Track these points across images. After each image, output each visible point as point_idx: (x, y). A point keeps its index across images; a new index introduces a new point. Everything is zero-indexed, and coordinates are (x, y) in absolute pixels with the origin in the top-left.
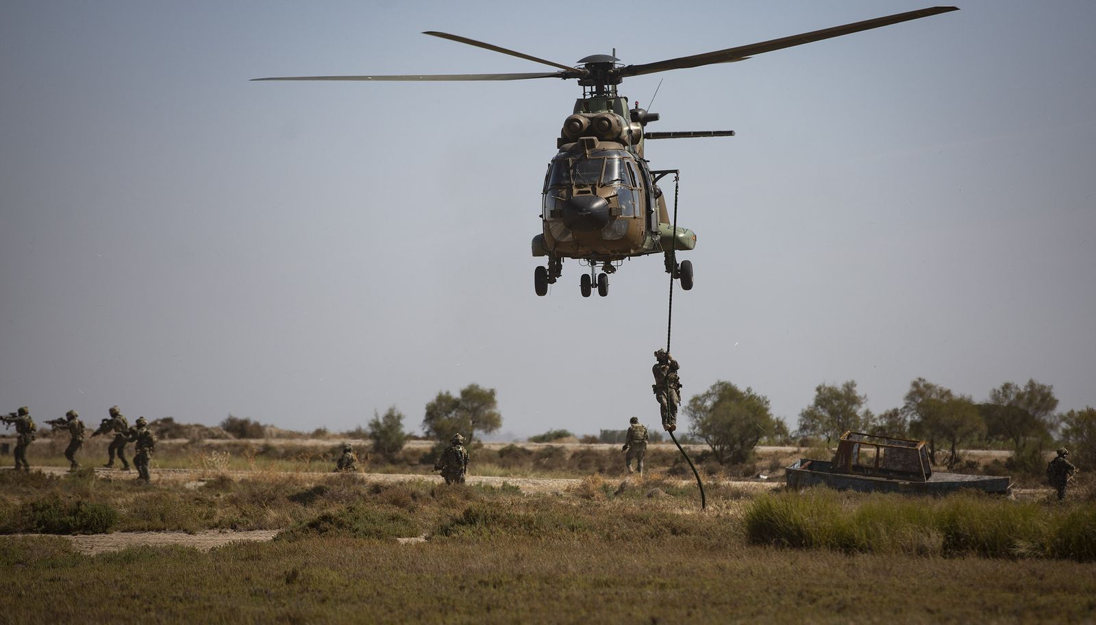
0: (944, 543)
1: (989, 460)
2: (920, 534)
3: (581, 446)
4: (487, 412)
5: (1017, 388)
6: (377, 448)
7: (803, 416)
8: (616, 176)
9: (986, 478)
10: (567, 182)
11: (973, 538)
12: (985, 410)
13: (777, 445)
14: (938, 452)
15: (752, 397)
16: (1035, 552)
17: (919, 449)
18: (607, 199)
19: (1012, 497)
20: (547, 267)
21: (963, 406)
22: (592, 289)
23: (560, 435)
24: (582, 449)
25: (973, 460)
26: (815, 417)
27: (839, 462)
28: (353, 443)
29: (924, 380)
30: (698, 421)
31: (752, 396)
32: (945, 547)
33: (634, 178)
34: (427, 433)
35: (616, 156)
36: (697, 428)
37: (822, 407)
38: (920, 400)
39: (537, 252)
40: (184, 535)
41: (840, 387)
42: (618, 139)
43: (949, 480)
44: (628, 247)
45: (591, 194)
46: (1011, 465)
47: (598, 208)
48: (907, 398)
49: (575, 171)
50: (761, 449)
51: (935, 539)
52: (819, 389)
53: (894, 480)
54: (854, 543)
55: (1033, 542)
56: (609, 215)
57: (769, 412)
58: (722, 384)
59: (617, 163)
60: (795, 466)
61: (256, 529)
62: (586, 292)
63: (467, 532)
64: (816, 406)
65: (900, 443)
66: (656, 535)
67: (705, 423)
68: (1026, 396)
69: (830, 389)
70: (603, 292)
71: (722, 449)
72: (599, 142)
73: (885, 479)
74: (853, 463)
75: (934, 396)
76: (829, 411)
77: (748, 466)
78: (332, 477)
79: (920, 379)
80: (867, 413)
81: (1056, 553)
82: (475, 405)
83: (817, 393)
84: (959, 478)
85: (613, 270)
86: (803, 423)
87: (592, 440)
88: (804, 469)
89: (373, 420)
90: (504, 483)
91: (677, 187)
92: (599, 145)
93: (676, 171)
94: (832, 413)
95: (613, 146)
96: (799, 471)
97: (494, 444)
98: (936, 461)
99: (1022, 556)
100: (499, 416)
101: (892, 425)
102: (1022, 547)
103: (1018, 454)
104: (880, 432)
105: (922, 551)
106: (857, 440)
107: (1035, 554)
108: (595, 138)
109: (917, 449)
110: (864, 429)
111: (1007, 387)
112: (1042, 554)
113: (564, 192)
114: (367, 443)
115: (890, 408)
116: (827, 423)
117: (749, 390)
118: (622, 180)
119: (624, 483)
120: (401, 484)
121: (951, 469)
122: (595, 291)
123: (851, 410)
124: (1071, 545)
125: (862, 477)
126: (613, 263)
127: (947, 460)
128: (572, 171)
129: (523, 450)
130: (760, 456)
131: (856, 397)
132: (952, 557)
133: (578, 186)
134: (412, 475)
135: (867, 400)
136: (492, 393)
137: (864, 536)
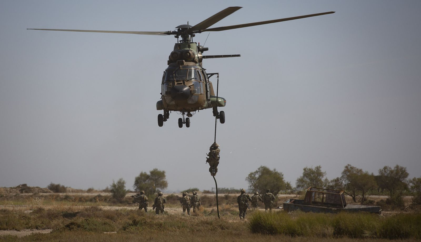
0: (334, 232)
1: (379, 200)
2: (324, 228)
3: (202, 195)
4: (161, 181)
5: (390, 168)
6: (114, 196)
7: (298, 181)
8: (193, 77)
9: (377, 206)
10: (172, 79)
11: (346, 230)
12: (377, 178)
13: (287, 194)
14: (356, 197)
15: (276, 173)
16: (373, 235)
17: (341, 194)
18: (190, 86)
19: (382, 215)
20: (163, 114)
21: (366, 176)
22: (183, 124)
24: (203, 196)
25: (372, 200)
26: (304, 182)
27: (306, 200)
28: (103, 194)
29: (350, 165)
30: (252, 184)
32: (334, 234)
33: (200, 77)
34: (135, 190)
35: (193, 68)
36: (252, 187)
37: (306, 177)
38: (348, 174)
39: (159, 108)
40: (15, 231)
41: (314, 168)
42: (194, 61)
43: (354, 208)
44: (198, 106)
45: (183, 85)
46: (388, 202)
47: (186, 90)
48: (343, 173)
49: (175, 75)
50: (280, 196)
51: (330, 230)
52: (305, 169)
53: (330, 208)
54: (295, 232)
55: (372, 231)
56: (190, 93)
57: (283, 180)
58: (263, 167)
59: (193, 71)
60: (288, 202)
61: (46, 229)
62: (180, 126)
63: (133, 229)
64: (304, 177)
65: (333, 192)
66: (214, 230)
67: (255, 185)
68: (395, 172)
69: (310, 169)
70: (188, 126)
72: (185, 62)
73: (326, 207)
74: (313, 200)
75: (355, 172)
76: (309, 179)
78: (87, 208)
79: (349, 165)
80: (326, 180)
81: (382, 236)
82: (157, 177)
83: (304, 171)
84: (358, 207)
85: (191, 115)
86: (298, 184)
87: (208, 192)
88: (291, 203)
89: (113, 184)
91: (218, 80)
92: (185, 63)
93: (217, 74)
94: (311, 180)
95: (191, 64)
96: (289, 204)
98: (356, 200)
99: (367, 237)
100: (167, 182)
101: (336, 185)
102: (367, 233)
103: (391, 197)
104: (331, 188)
105: (324, 235)
106: (314, 191)
107: (373, 236)
108: (184, 60)
109: (340, 194)
110: (325, 187)
111: (385, 168)
112: (375, 236)
113: (171, 84)
114: (110, 194)
115: (335, 178)
116: (309, 184)
117: (275, 170)
118: (195, 78)
119: (212, 210)
120: (117, 210)
121: (362, 204)
122: (184, 125)
123: (319, 178)
124: (388, 232)
125: (316, 207)
126: (191, 113)
127: (361, 200)
128: (174, 75)
129: (177, 196)
130: (280, 199)
131: (321, 173)
132: (337, 238)
133: (177, 81)
134: (122, 207)
135: (326, 174)
136: (164, 172)
137: (300, 229)
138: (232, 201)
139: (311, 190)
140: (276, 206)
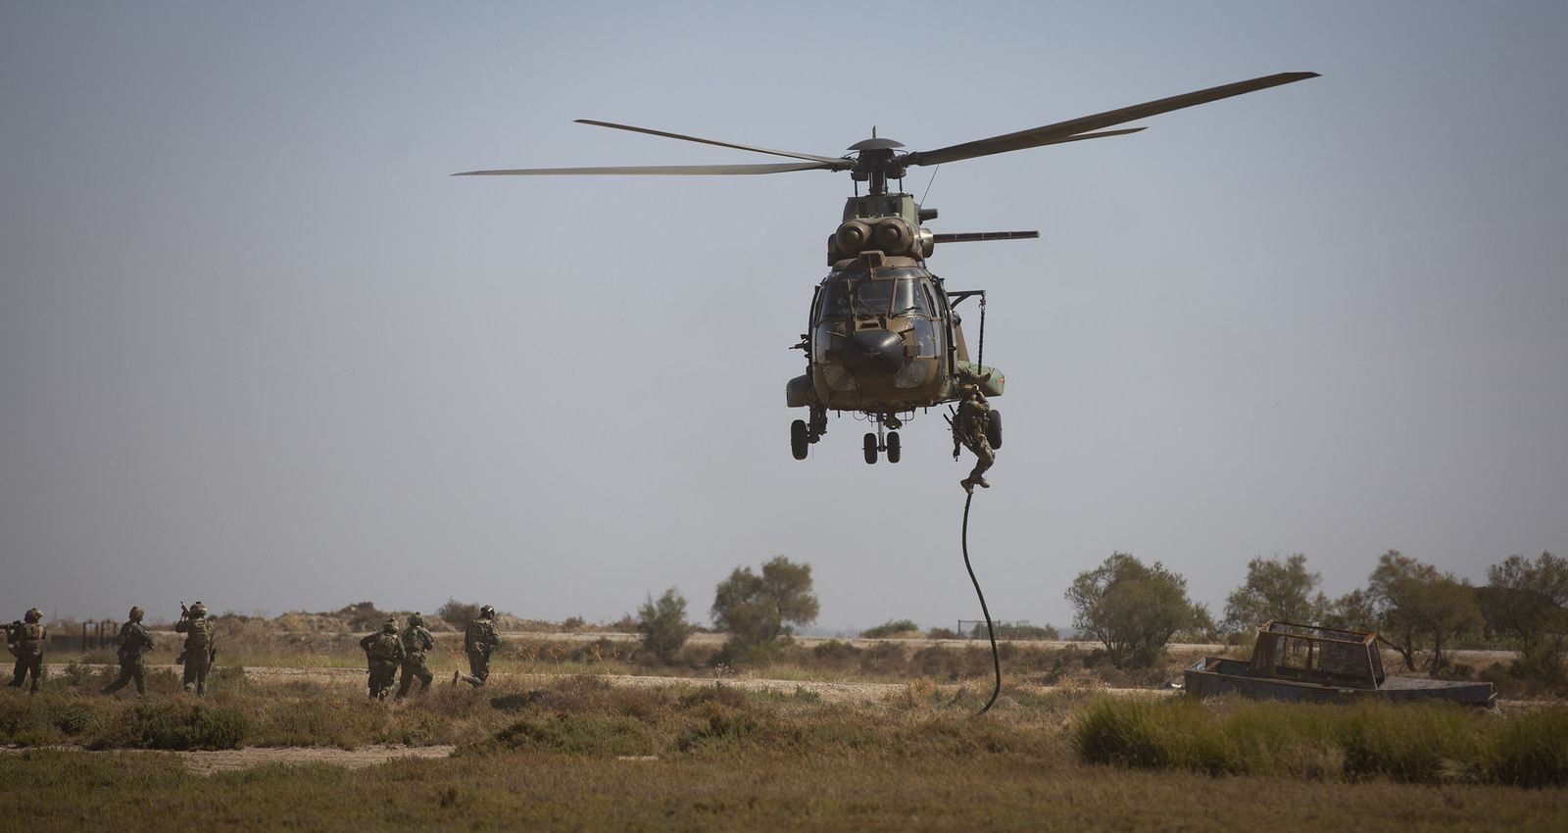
0: (1345, 763)
1: (1487, 664)
2: (1316, 751)
3: (928, 643)
4: (799, 597)
5: (1527, 564)
6: (649, 644)
7: (1232, 602)
8: (910, 304)
9: (1480, 684)
10: (845, 311)
11: (1385, 757)
12: (1481, 594)
13: (1198, 643)
14: (1416, 652)
15: (1162, 577)
16: (1468, 775)
17: (1368, 645)
18: (901, 334)
19: (1496, 710)
20: (807, 421)
21: (1447, 588)
23: (903, 628)
24: (929, 646)
25: (1465, 663)
26: (1249, 603)
27: (1258, 662)
28: (615, 637)
29: (1397, 553)
30: (1086, 609)
31: (1161, 573)
32: (1347, 769)
33: (933, 305)
34: (717, 624)
35: (909, 277)
36: (1085, 618)
37: (1258, 590)
38: (1392, 580)
39: (794, 401)
41: (1283, 563)
42: (909, 253)
43: (1409, 688)
45: (879, 328)
46: (1517, 670)
47: (890, 346)
48: (1374, 577)
49: (856, 297)
50: (1175, 647)
51: (1335, 758)
52: (1252, 565)
53: (1333, 687)
54: (1224, 762)
55: (1465, 763)
56: (903, 355)
57: (1185, 598)
58: (1121, 557)
59: (910, 285)
60: (1198, 667)
62: (871, 457)
64: (1250, 588)
65: (1341, 636)
66: (963, 751)
67: (1096, 611)
68: (1538, 576)
69: (1269, 564)
70: (893, 456)
71: (1120, 648)
72: (886, 258)
73: (1320, 686)
74: (1277, 663)
75: (1411, 575)
76: (1267, 596)
77: (1156, 671)
79: (1392, 552)
80: (1321, 598)
81: (1496, 777)
82: (784, 586)
83: (1249, 570)
84: (1423, 685)
85: (901, 425)
86: (1232, 611)
87: (946, 634)
88: (1211, 671)
89: (645, 605)
90: (799, 689)
91: (983, 314)
92: (886, 261)
93: (981, 293)
94: (1272, 598)
95: (905, 262)
96: (1202, 674)
97: (808, 639)
98: (1415, 664)
99: (1449, 781)
100: (816, 601)
101: (1353, 615)
102: (1450, 768)
103: (1527, 655)
104: (1336, 624)
105: (1314, 773)
106: (1282, 632)
107: (1468, 778)
108: (881, 252)
109: (1365, 646)
110: (1316, 620)
111: (1514, 561)
112: (1477, 779)
113: (843, 326)
114: (635, 638)
115: (1351, 592)
116: (1265, 611)
117: (1158, 565)
118: (917, 308)
119: (962, 690)
121: (1434, 675)
122: (882, 455)
123: (1297, 594)
125: (1289, 682)
126: (899, 417)
127: (1430, 663)
128: (851, 297)
129: (848, 647)
130: (1174, 658)
131: (1306, 576)
133: (862, 317)
135: (1321, 581)
136: (806, 570)
137: (1238, 752)
138: (1023, 664)
139: (1274, 631)
140: (1161, 681)
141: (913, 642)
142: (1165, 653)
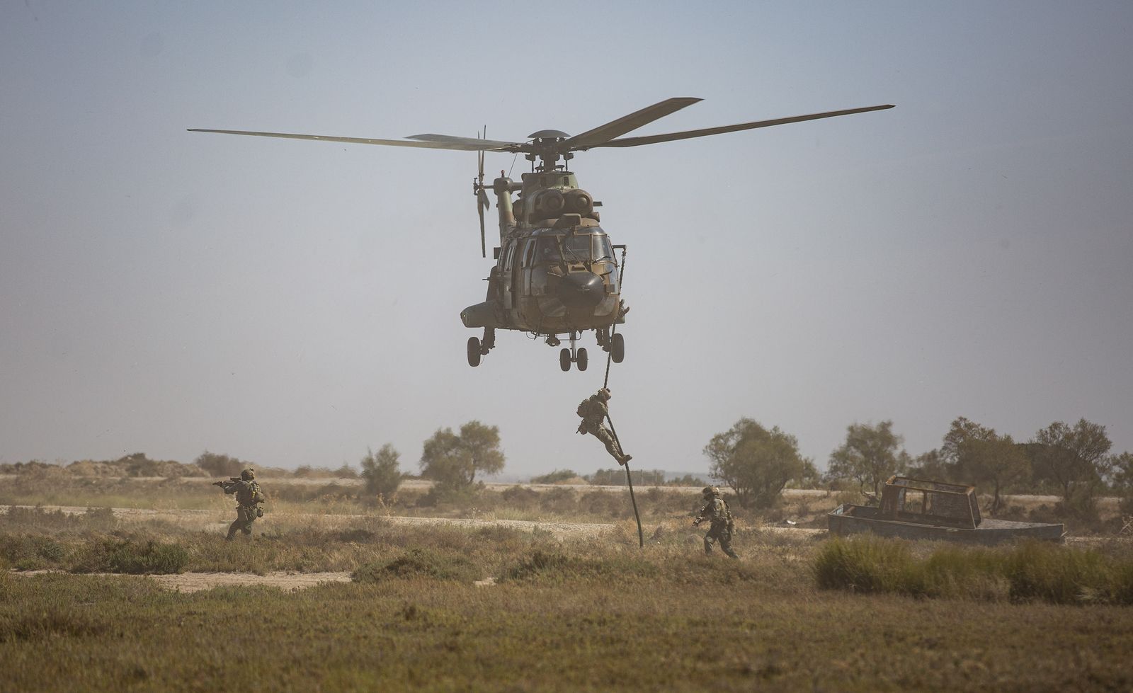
0: (1011, 590)
1: (1036, 507)
2: (988, 582)
3: (591, 488)
4: (489, 451)
5: (1067, 428)
6: (371, 488)
7: (834, 457)
11: (1040, 585)
12: (1030, 450)
13: (805, 489)
15: (779, 438)
17: (968, 494)
19: (1067, 545)
21: (1006, 447)
23: (566, 476)
25: (1017, 504)
26: (848, 458)
27: (884, 508)
28: (343, 482)
29: (965, 419)
30: (720, 462)
31: (779, 436)
32: (1012, 594)
34: (426, 472)
36: (719, 469)
37: (855, 447)
38: (961, 440)
40: (253, 576)
41: (874, 425)
46: (1059, 511)
50: (789, 492)
51: (1002, 586)
52: (851, 429)
53: (941, 527)
54: (922, 588)
55: (1098, 589)
57: (797, 453)
58: (747, 422)
60: (838, 512)
64: (849, 446)
65: (948, 489)
67: (728, 464)
68: (1077, 437)
69: (864, 428)
71: (746, 492)
73: (932, 526)
74: (899, 508)
75: (977, 437)
76: (862, 452)
77: (775, 510)
79: (961, 419)
80: (903, 454)
81: (1122, 600)
82: (477, 443)
83: (848, 433)
86: (834, 464)
88: (848, 514)
89: (366, 458)
90: (535, 528)
94: (866, 454)
96: (842, 517)
97: (496, 485)
99: (1088, 602)
100: (503, 455)
101: (930, 469)
102: (1088, 593)
103: (1067, 500)
105: (989, 597)
107: (1101, 600)
108: (579, 215)
109: (966, 495)
111: (1055, 426)
112: (1107, 601)
114: (359, 483)
115: (929, 451)
116: (860, 465)
119: (660, 529)
121: (994, 515)
123: (886, 451)
125: (908, 524)
127: (990, 506)
129: (529, 491)
130: (787, 501)
131: (892, 438)
132: (1019, 603)
135: (904, 441)
136: (495, 430)
137: (933, 582)
138: (668, 505)
139: (896, 484)
140: (779, 519)
141: (581, 488)
142: (781, 497)
